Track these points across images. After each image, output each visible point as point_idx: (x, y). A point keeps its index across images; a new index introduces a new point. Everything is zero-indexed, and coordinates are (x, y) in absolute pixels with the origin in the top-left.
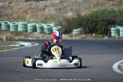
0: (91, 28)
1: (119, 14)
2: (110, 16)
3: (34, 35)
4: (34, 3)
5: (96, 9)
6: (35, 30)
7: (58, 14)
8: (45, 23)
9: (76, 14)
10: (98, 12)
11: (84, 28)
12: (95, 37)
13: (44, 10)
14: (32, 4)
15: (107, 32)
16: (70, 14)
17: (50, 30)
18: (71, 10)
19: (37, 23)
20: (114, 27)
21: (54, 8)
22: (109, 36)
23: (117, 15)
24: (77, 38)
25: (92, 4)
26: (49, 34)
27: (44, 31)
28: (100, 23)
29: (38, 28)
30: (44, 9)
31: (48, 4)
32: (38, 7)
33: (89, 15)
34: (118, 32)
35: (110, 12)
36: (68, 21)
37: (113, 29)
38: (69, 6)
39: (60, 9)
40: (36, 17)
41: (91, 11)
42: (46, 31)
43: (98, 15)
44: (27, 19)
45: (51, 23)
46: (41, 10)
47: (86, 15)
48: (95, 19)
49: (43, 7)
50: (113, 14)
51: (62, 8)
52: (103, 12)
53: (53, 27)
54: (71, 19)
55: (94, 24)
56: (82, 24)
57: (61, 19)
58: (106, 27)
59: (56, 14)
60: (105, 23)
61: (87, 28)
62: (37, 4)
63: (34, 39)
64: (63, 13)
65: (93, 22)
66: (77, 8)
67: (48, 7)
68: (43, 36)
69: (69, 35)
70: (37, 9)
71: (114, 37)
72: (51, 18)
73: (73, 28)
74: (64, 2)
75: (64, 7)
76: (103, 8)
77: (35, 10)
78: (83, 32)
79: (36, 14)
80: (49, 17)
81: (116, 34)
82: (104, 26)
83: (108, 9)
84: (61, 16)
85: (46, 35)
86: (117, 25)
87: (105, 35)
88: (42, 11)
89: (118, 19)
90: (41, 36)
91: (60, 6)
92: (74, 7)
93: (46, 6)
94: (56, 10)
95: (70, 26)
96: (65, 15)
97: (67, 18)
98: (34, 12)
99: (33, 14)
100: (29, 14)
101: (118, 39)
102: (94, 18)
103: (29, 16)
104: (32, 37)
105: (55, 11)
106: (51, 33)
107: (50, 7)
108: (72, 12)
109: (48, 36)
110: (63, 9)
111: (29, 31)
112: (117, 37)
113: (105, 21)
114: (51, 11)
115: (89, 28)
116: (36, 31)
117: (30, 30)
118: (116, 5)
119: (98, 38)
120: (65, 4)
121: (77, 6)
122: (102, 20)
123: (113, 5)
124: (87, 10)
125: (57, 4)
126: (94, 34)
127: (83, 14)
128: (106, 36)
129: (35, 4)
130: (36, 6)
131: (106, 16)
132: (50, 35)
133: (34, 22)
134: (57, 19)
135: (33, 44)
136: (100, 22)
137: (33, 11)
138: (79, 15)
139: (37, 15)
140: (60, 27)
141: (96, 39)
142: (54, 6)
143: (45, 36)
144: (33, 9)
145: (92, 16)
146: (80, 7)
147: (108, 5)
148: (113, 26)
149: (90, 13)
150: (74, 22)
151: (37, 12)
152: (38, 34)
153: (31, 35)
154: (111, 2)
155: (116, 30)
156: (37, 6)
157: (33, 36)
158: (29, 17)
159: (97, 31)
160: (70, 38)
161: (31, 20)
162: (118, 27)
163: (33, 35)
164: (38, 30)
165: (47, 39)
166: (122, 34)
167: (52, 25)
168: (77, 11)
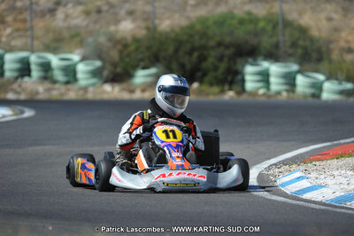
0: (188, 67)
1: (269, 28)
2: (241, 33)
3: (24, 85)
5: (202, 12)
6: (26, 73)
7: (92, 27)
8: (55, 51)
9: (143, 25)
10: (207, 19)
11: (168, 67)
12: (199, 92)
13: (54, 15)
15: (233, 78)
16: (127, 27)
17: (70, 72)
18: (131, 13)
19: (33, 51)
20: (252, 65)
21: (80, 8)
22: (239, 89)
23: (263, 30)
24: (147, 95)
26: (67, 83)
27: (52, 76)
28: (213, 53)
29: (33, 67)
30: (52, 11)
32: (34, 7)
33: (182, 28)
35: (242, 22)
36: (120, 47)
37: (249, 69)
39: (99, 11)
40: (29, 33)
41: (188, 18)
42: (59, 75)
43: (208, 28)
44: (4, 39)
45: (71, 52)
46: (43, 14)
47: (172, 30)
48: (197, 41)
49: (50, 5)
50: (251, 27)
51: (105, 8)
52: (221, 22)
53: (75, 64)
54: (129, 39)
55: (196, 55)
56: (162, 54)
57: (102, 39)
58: (232, 63)
59: (87, 26)
60: (228, 52)
61: (174, 65)
63: (23, 97)
64: (108, 24)
65: (193, 50)
66: (148, 8)
67: (65, 5)
68: (48, 90)
69: (124, 85)
70: (32, 11)
71: (254, 94)
72: (73, 37)
73: (135, 67)
75: (111, 5)
76: (222, 9)
77: (27, 15)
79: (28, 25)
80: (66, 34)
81: (259, 85)
82: (226, 60)
83: (236, 12)
84: (103, 31)
85: (57, 86)
86: (261, 57)
87: (226, 87)
88: (48, 16)
89: (266, 42)
90: (42, 90)
91: (99, 3)
92: (141, 6)
93: (58, 3)
94: (87, 13)
95: (127, 60)
97: (119, 36)
98: (24, 21)
99: (21, 25)
100: (9, 26)
101: (263, 99)
102: (197, 38)
103: (9, 31)
104: (18, 93)
105: (83, 16)
106: (71, 79)
107: (70, 5)
108: (134, 20)
109: (63, 88)
110: (107, 11)
111: (8, 74)
112: (261, 91)
113: (227, 47)
114: (71, 16)
115: (182, 66)
116: (29, 75)
117: (12, 70)
119: (208, 94)
121: (148, 3)
122: (219, 44)
124: (177, 16)
126: (195, 85)
127: (165, 25)
128: (230, 89)
130: (28, 3)
131: (231, 33)
132: (69, 86)
133: (22, 49)
134: (90, 40)
135: (18, 112)
136: (212, 48)
137: (21, 17)
138: (152, 30)
139: (32, 28)
140: (98, 63)
141: (202, 99)
142: (80, 4)
143: (53, 89)
144: (21, 10)
145: (190, 31)
146: (154, 7)
148: (250, 60)
149: (184, 23)
150: (137, 49)
151: (32, 20)
152: (34, 82)
153: (15, 86)
155: (259, 73)
156: (31, 4)
157: (19, 90)
158: (10, 35)
159: (204, 75)
160: (126, 96)
161: (13, 43)
162: (265, 64)
163: (20, 86)
164: (36, 73)
165: (59, 98)
166: (276, 84)
167: (76, 57)
168: (149, 18)
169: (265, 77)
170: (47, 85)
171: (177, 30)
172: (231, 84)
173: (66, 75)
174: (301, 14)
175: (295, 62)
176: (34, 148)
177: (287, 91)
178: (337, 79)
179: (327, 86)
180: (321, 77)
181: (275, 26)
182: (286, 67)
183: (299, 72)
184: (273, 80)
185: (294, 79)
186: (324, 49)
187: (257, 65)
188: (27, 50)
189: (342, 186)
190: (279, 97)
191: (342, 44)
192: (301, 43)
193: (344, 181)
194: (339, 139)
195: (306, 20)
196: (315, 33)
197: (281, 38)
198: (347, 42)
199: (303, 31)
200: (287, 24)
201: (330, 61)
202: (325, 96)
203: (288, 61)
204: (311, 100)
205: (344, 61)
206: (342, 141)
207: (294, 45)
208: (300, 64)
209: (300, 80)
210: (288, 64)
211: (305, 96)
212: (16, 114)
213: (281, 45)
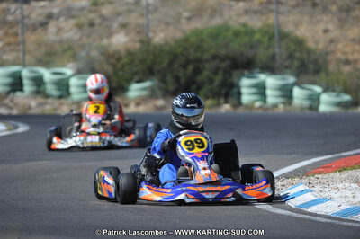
0: (183, 80)
1: (265, 40)
2: (236, 46)
3: (16, 100)
4: (13, 7)
5: (197, 24)
6: (19, 87)
7: (85, 40)
8: (47, 65)
9: (137, 38)
10: (202, 31)
11: (163, 81)
13: (46, 29)
14: (9, 9)
15: (229, 91)
16: (120, 40)
17: (63, 86)
18: (124, 26)
19: (25, 66)
20: (249, 77)
21: (72, 22)
22: (236, 102)
23: (259, 42)
24: (142, 109)
25: (186, 10)
26: (61, 97)
27: (45, 90)
28: (207, 66)
29: (26, 82)
30: (44, 25)
31: (56, 10)
32: (26, 21)
33: (176, 41)
34: (262, 91)
35: (237, 34)
36: (113, 61)
37: (246, 83)
38: (119, 14)
39: (92, 25)
40: (21, 47)
41: (183, 31)
42: (51, 89)
43: (202, 40)
45: (64, 66)
46: (34, 28)
47: (167, 43)
48: (192, 54)
49: (42, 19)
50: (246, 39)
51: (98, 21)
52: (215, 34)
53: (68, 78)
54: (123, 53)
55: (191, 68)
56: (157, 67)
57: (95, 53)
58: (227, 75)
59: (81, 39)
60: (224, 65)
61: (169, 79)
62: (22, 9)
63: (15, 112)
64: (101, 37)
65: (188, 63)
66: (142, 21)
67: (58, 18)
68: (40, 105)
70: (24, 25)
71: (250, 107)
72: (65, 51)
73: (130, 81)
74: (103, 4)
75: (104, 18)
76: (217, 22)
77: (18, 29)
78: (159, 93)
79: (20, 38)
80: (58, 48)
81: (255, 97)
82: (221, 72)
83: (231, 23)
84: (95, 44)
85: (50, 100)
86: (258, 70)
87: (222, 100)
88: (39, 30)
89: (262, 55)
90: (34, 105)
91: (91, 16)
92: (134, 19)
93: (50, 16)
94: (80, 27)
95: (121, 73)
96: (105, 42)
97: (111, 50)
98: (16, 35)
99: (12, 40)
101: (260, 111)
102: (191, 51)
104: (11, 108)
105: (76, 30)
106: (64, 93)
107: (62, 19)
108: (127, 34)
109: (56, 102)
110: (100, 24)
112: (258, 104)
113: (223, 59)
114: (65, 31)
115: (177, 79)
116: (21, 90)
117: (3, 85)
118: (256, 12)
120: (106, 10)
121: (142, 16)
122: (214, 57)
123: (247, 12)
124: (171, 28)
125: (82, 9)
127: (159, 38)
128: (226, 102)
129: (19, 11)
130: (19, 17)
131: (226, 46)
132: (63, 101)
133: (14, 63)
135: (12, 127)
136: (208, 61)
137: (13, 31)
138: (146, 43)
139: (24, 42)
142: (73, 17)
143: (46, 104)
144: (12, 24)
145: (185, 44)
146: (148, 20)
147: (233, 13)
148: (246, 72)
149: (179, 35)
150: (131, 62)
151: (23, 33)
152: (27, 97)
153: (7, 101)
154: (241, 4)
155: (255, 86)
156: (23, 17)
157: (11, 105)
161: (5, 57)
162: (262, 77)
163: (12, 101)
164: (28, 87)
165: (53, 112)
166: (272, 97)
167: (68, 71)
168: (142, 30)
169: (261, 90)
170: (40, 99)
171: (172, 42)
172: (227, 97)
173: (59, 89)
174: (297, 25)
175: (292, 74)
176: (31, 163)
177: (283, 103)
178: (334, 91)
179: (325, 98)
180: (318, 89)
181: (271, 38)
182: (283, 79)
183: (295, 84)
184: (269, 92)
185: (291, 91)
186: (321, 61)
187: (254, 77)
188: (19, 64)
189: (347, 200)
190: (276, 110)
191: (340, 55)
192: (297, 54)
193: (349, 194)
194: (341, 152)
195: (303, 31)
196: (311, 44)
197: (277, 50)
198: (345, 53)
199: (300, 43)
200: (284, 36)
201: (327, 73)
202: (323, 108)
203: (285, 73)
204: (308, 112)
205: (341, 73)
206: (344, 154)
207: (291, 57)
208: (297, 76)
209: (297, 92)
210: (285, 76)
211: (302, 108)
212: (10, 130)
213: (277, 57)
